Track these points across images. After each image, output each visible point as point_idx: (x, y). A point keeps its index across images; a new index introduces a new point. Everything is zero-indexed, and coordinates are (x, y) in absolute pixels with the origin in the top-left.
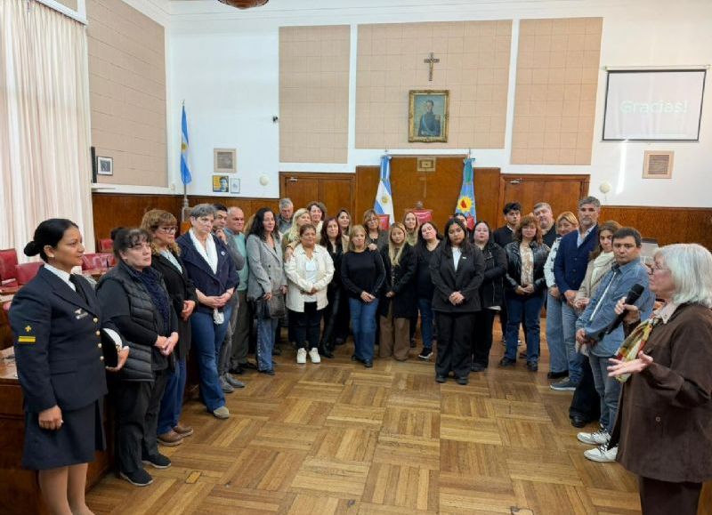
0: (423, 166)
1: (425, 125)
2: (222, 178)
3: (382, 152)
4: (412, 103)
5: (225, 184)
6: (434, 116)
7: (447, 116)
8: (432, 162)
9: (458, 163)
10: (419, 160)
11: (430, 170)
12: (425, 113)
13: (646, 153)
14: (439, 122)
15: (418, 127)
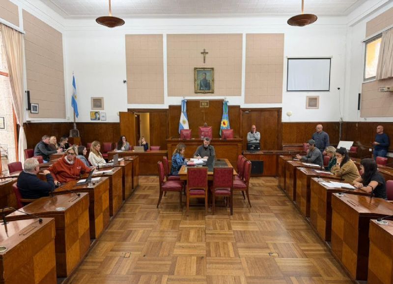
0: (203, 105)
1: (203, 85)
2: (96, 113)
4: (196, 74)
5: (98, 116)
6: (207, 81)
7: (213, 81)
8: (207, 103)
9: (220, 103)
10: (200, 102)
11: (207, 107)
12: (203, 79)
13: (307, 97)
14: (209, 83)
15: (199, 86)
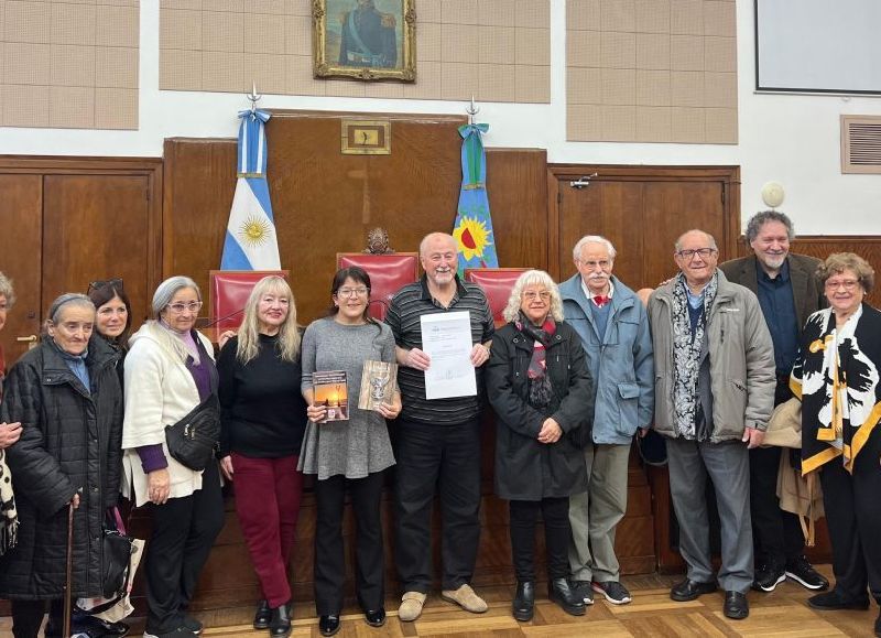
0: (359, 139)
1: (355, 35)
3: (242, 103)
6: (379, 17)
7: (411, 18)
8: (381, 130)
9: (450, 137)
10: (345, 124)
11: (380, 151)
13: (843, 118)
14: (391, 32)
15: (340, 41)
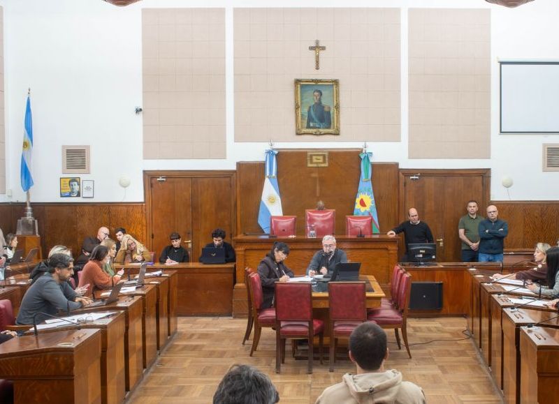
0: (315, 161)
1: (314, 116)
2: (74, 180)
4: (299, 92)
5: (76, 188)
6: (324, 107)
7: (337, 107)
8: (324, 156)
9: (353, 158)
10: (309, 154)
11: (323, 165)
12: (313, 103)
13: (544, 145)
14: (329, 113)
15: (306, 118)
